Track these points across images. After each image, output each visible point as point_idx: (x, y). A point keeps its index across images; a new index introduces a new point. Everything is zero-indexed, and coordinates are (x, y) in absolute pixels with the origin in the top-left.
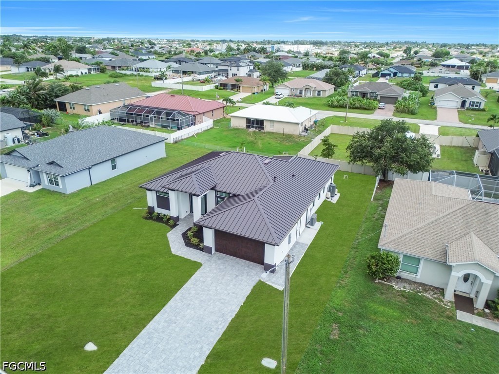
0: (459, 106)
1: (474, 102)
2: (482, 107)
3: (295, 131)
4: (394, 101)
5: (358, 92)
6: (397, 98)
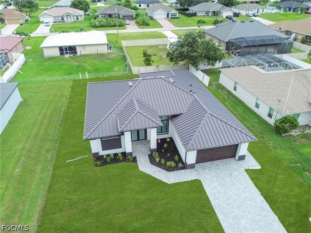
0: (166, 17)
1: (173, 14)
2: (177, 16)
3: (104, 50)
4: (131, 18)
5: (106, 14)
6: (133, 16)
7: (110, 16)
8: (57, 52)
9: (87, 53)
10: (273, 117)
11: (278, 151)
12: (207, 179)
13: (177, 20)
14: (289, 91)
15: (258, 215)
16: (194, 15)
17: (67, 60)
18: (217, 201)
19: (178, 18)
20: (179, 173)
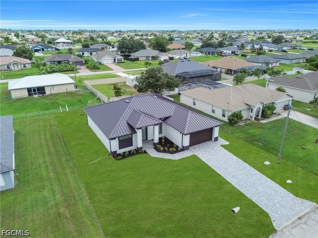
0: (113, 62)
1: (119, 59)
3: (72, 89)
4: (81, 63)
5: (55, 61)
6: (82, 62)
7: (59, 62)
8: (26, 94)
9: (55, 92)
10: (226, 115)
11: (235, 134)
12: (200, 154)
13: (123, 64)
14: (232, 98)
15: (237, 165)
16: (137, 59)
17: (37, 99)
18: (211, 163)
19: (124, 62)
20: (180, 154)
